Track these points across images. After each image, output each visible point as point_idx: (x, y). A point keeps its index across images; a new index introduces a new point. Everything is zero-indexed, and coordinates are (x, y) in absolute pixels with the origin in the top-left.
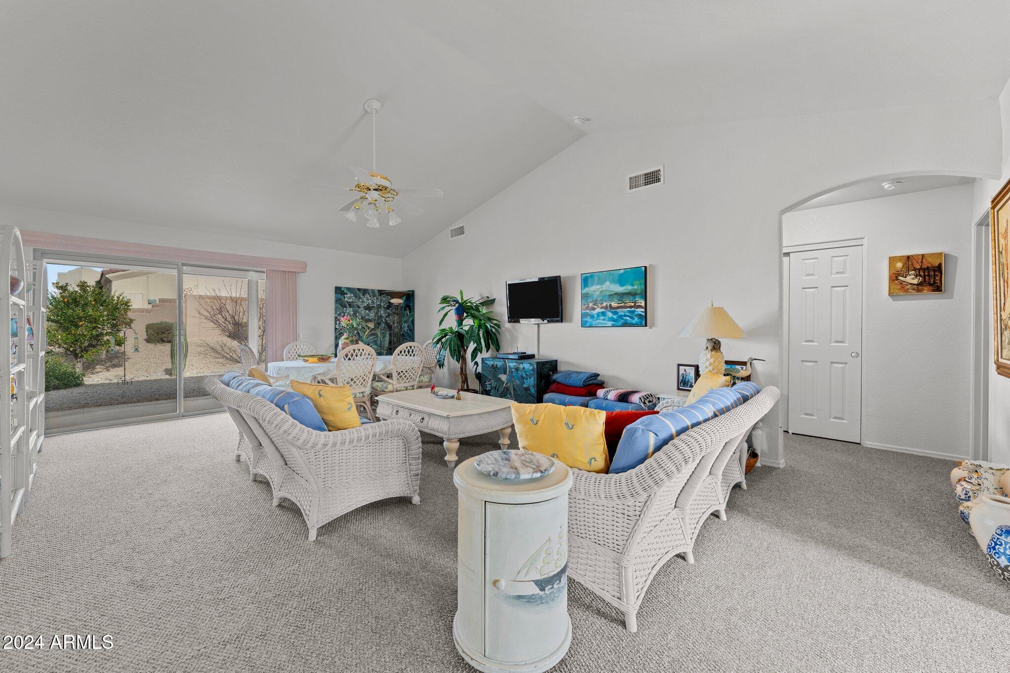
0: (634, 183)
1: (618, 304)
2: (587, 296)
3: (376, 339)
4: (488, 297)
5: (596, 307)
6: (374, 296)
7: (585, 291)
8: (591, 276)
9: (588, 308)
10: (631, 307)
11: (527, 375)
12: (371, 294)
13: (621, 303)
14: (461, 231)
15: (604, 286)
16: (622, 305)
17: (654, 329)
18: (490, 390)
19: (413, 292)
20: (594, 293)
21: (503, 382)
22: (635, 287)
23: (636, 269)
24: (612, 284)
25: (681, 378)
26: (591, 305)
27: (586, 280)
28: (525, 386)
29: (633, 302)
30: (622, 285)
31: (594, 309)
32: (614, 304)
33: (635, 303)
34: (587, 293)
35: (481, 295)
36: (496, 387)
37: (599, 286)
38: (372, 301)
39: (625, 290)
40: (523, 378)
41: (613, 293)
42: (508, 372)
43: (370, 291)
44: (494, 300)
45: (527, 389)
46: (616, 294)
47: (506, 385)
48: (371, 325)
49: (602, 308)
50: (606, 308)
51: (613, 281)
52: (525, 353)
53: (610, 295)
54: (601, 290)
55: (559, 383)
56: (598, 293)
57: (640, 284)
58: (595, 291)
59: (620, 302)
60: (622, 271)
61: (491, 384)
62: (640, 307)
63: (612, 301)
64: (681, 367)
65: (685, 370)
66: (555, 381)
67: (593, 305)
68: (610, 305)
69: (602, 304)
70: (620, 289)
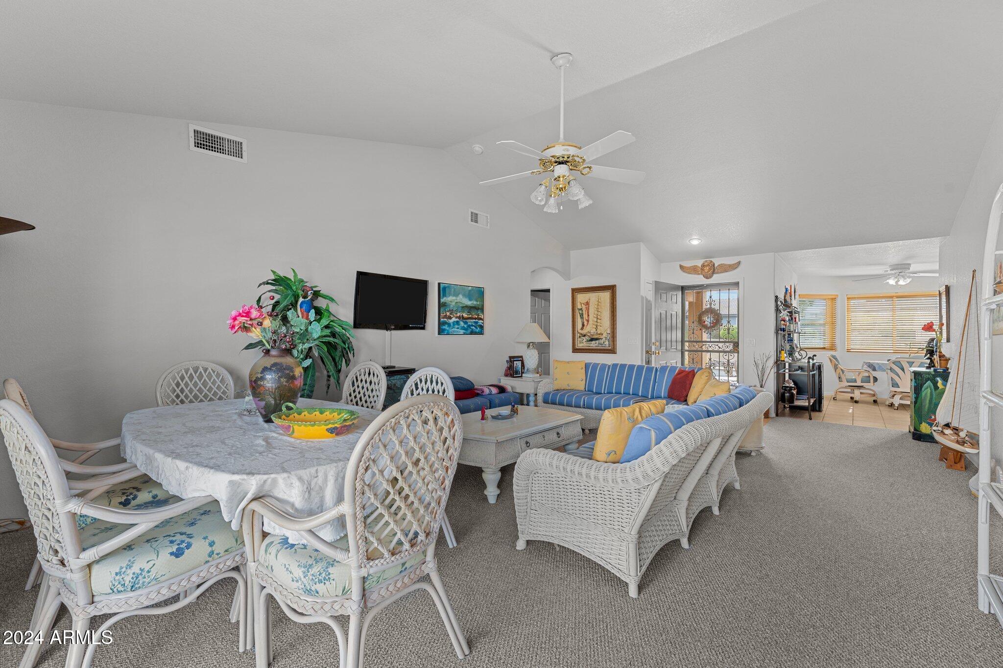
0: (474, 218)
1: (468, 315)
2: (446, 306)
5: (452, 316)
7: (444, 300)
8: (448, 287)
9: (445, 316)
10: (475, 319)
15: (458, 298)
16: (470, 316)
20: (450, 303)
22: (478, 303)
23: (479, 289)
24: (464, 297)
26: (448, 314)
27: (444, 290)
30: (470, 300)
31: (450, 318)
32: (465, 315)
33: (478, 315)
34: (446, 303)
37: (454, 298)
39: (472, 304)
41: (464, 305)
46: (466, 306)
49: (456, 318)
50: (459, 317)
51: (464, 295)
53: (463, 307)
54: (456, 301)
56: (454, 303)
57: (481, 301)
58: (451, 302)
60: (470, 288)
62: (481, 319)
63: (463, 312)
67: (450, 314)
68: (462, 315)
69: (456, 314)
70: (469, 303)
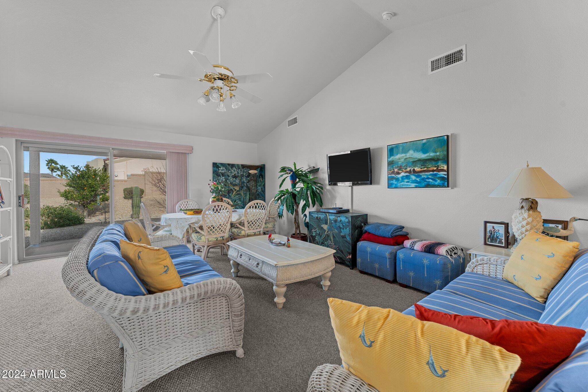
0: (435, 65)
2: (393, 163)
3: (240, 197)
4: (314, 167)
5: (400, 172)
6: (239, 168)
7: (391, 159)
8: (396, 147)
9: (393, 173)
10: (433, 171)
11: (343, 226)
12: (236, 167)
13: (424, 168)
14: (295, 121)
15: (408, 154)
16: (425, 169)
17: (455, 189)
18: (315, 236)
19: (264, 165)
21: (325, 231)
22: (438, 154)
23: (439, 138)
24: (416, 152)
25: (488, 234)
26: (396, 170)
27: (392, 151)
28: (342, 234)
29: (435, 167)
30: (424, 153)
32: (417, 169)
33: (438, 167)
34: (393, 161)
35: (309, 166)
36: (319, 234)
37: (403, 155)
38: (238, 172)
39: (427, 156)
40: (340, 228)
41: (416, 160)
42: (329, 222)
43: (236, 165)
44: (318, 169)
45: (344, 237)
46: (419, 160)
47: (327, 232)
48: (237, 188)
49: (406, 172)
50: (410, 172)
51: (416, 150)
52: (342, 208)
53: (414, 162)
54: (405, 157)
55: (369, 233)
56: (402, 160)
57: (443, 151)
58: (399, 159)
59: (422, 167)
60: (424, 141)
61: (316, 232)
62: (443, 170)
63: (415, 166)
64: (488, 224)
65: (493, 227)
66: (366, 232)
67: (398, 170)
68: (414, 170)
69: (406, 169)
70: (423, 156)
